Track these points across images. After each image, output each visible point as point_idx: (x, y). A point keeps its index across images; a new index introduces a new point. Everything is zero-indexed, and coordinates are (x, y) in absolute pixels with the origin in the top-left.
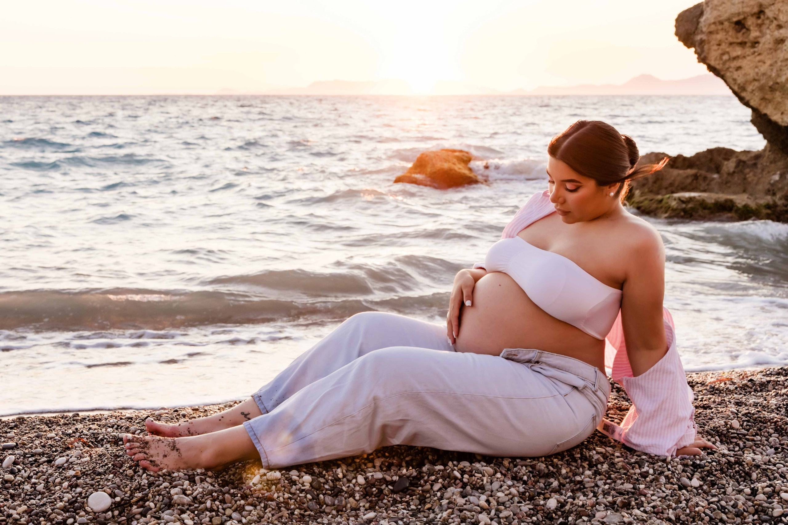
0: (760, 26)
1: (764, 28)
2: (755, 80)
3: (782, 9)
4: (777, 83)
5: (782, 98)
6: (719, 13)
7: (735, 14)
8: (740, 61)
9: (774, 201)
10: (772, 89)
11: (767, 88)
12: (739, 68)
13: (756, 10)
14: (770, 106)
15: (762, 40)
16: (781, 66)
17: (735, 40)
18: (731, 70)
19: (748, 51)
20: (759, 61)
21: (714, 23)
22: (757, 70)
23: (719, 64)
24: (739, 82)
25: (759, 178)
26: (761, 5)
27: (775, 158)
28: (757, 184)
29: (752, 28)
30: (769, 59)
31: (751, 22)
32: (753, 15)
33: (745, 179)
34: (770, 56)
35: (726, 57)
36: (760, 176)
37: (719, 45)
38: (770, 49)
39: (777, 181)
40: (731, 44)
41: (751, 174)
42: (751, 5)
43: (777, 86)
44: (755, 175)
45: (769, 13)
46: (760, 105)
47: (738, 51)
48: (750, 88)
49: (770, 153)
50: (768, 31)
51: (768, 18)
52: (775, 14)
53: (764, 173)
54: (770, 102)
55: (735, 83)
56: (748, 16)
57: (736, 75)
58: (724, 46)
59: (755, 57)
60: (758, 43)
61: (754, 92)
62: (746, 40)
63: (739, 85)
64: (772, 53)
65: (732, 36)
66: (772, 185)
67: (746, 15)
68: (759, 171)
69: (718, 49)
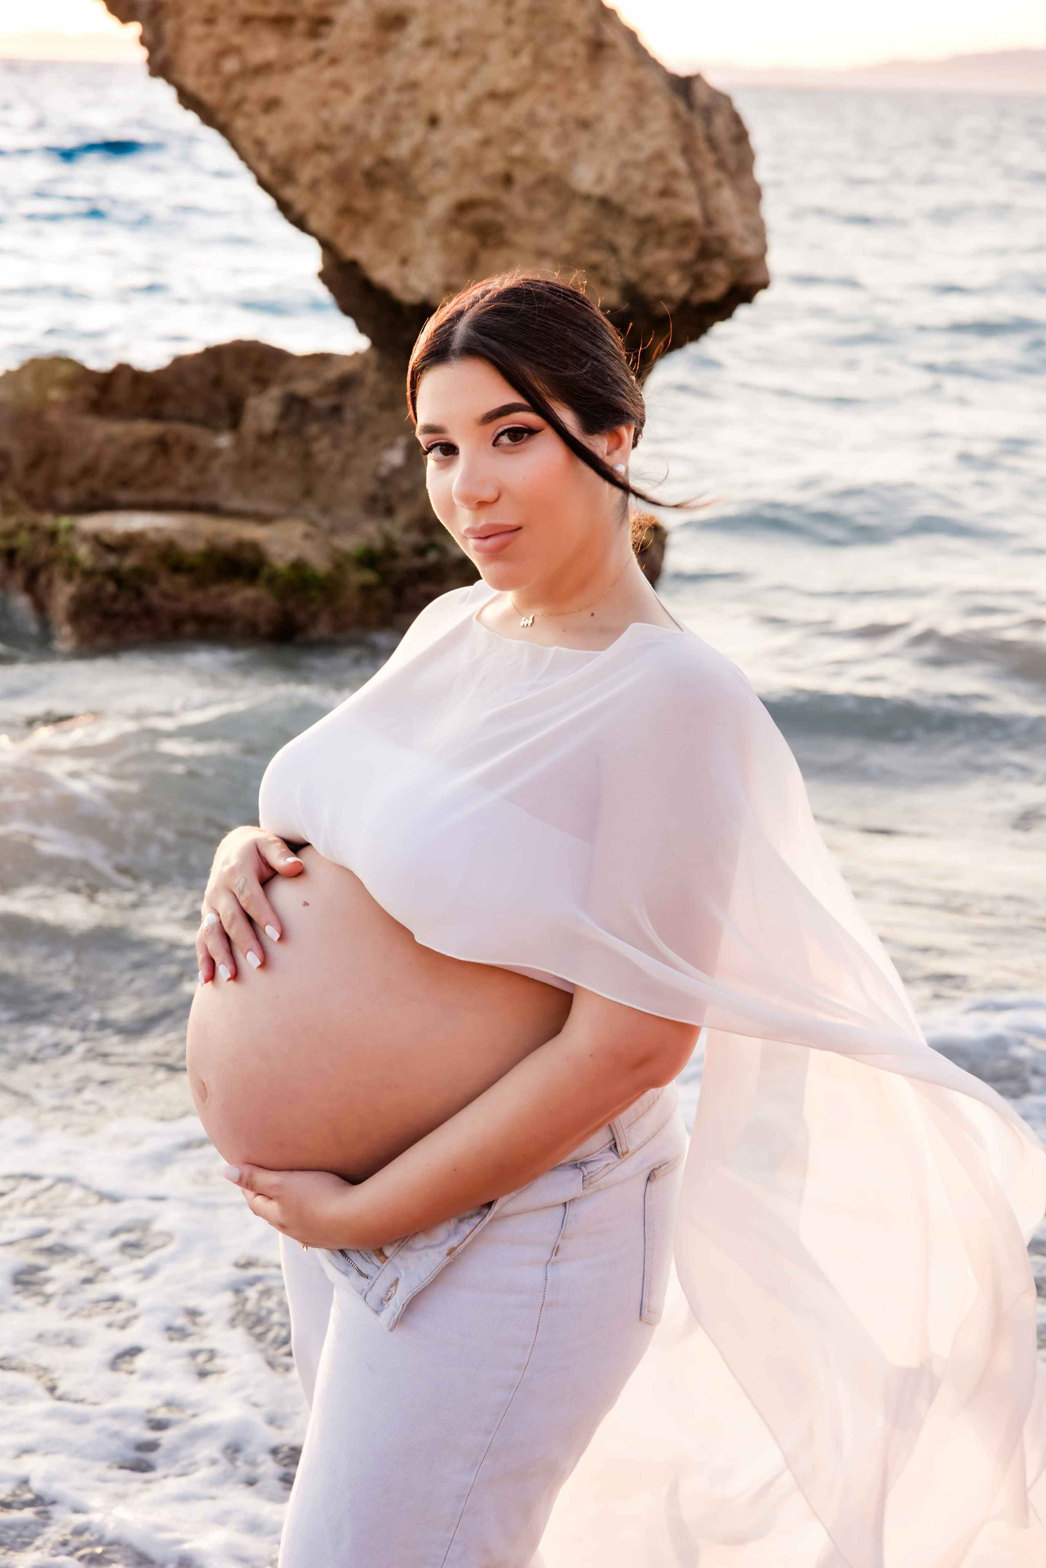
2: (320, 147)
4: (388, 162)
5: (401, 210)
8: (275, 79)
9: (388, 537)
10: (373, 181)
11: (358, 176)
12: (271, 105)
14: (368, 236)
15: (340, 15)
16: (397, 105)
17: (260, 10)
19: (302, 48)
20: (333, 85)
22: (325, 114)
23: (209, 88)
25: (349, 456)
28: (343, 472)
30: (362, 78)
33: (308, 455)
34: (366, 70)
35: (231, 65)
36: (351, 448)
37: (210, 21)
38: (364, 46)
39: (396, 471)
40: (247, 20)
41: (325, 442)
43: (386, 170)
44: (335, 447)
46: (337, 230)
47: (268, 48)
48: (306, 173)
53: (363, 440)
54: (366, 222)
55: (265, 154)
58: (224, 27)
59: (320, 71)
60: (328, 21)
61: (319, 187)
62: (293, 11)
64: (370, 59)
66: (384, 481)
68: (349, 432)
69: (207, 36)
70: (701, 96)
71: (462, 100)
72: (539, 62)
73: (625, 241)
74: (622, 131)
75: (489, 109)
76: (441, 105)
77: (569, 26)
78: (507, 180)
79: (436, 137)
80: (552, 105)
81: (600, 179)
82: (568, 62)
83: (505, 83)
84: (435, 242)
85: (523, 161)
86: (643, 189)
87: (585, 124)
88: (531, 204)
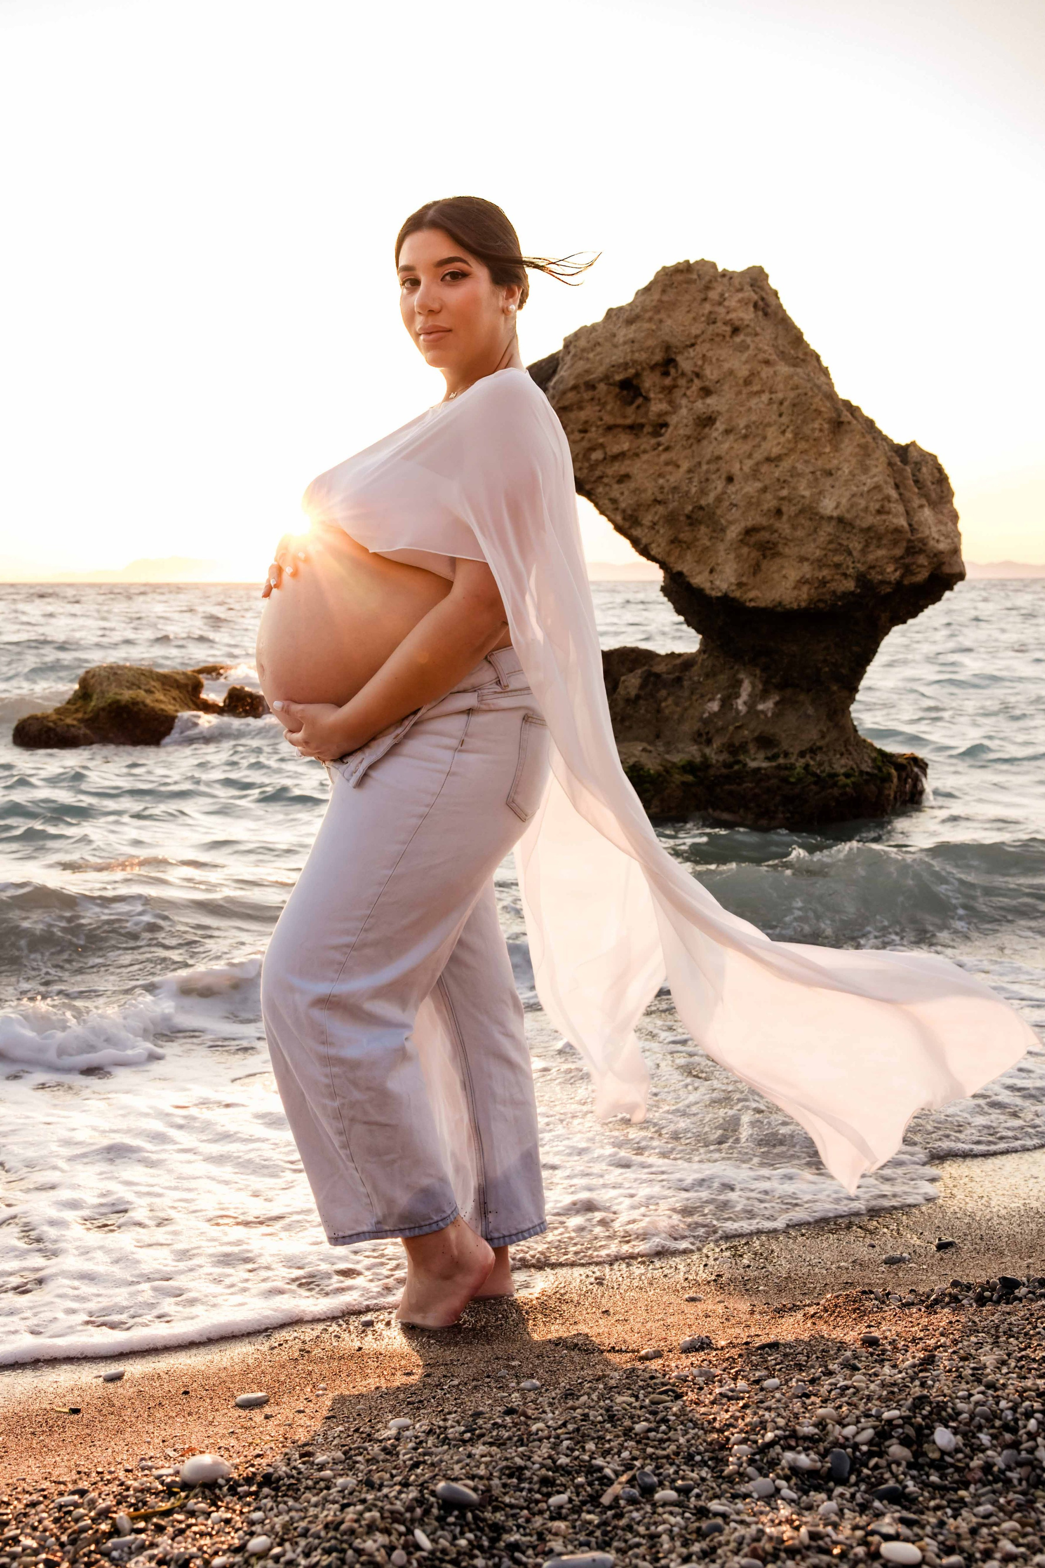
0: (669, 390)
1: (678, 393)
2: (657, 502)
3: (710, 354)
4: (701, 508)
5: (711, 539)
6: (588, 366)
7: (619, 366)
8: (626, 462)
9: (704, 756)
10: (692, 521)
11: (682, 518)
12: (623, 478)
13: (658, 357)
14: (689, 556)
15: (673, 420)
16: (708, 471)
17: (620, 421)
18: (606, 480)
19: (646, 442)
20: (667, 464)
21: (576, 387)
22: (661, 481)
24: (622, 506)
25: (686, 709)
26: (668, 348)
27: (714, 666)
28: (680, 720)
29: (652, 395)
30: (686, 457)
31: (649, 381)
32: (653, 368)
33: (659, 711)
34: (688, 452)
35: (597, 455)
36: (687, 704)
37: (584, 430)
38: (688, 437)
39: (715, 714)
40: (609, 428)
41: (670, 701)
42: (648, 348)
43: (701, 513)
44: (677, 704)
45: (685, 364)
46: (669, 554)
47: (624, 443)
48: (646, 519)
49: (705, 656)
50: (684, 402)
51: (683, 374)
52: (696, 365)
53: (694, 698)
54: (688, 548)
55: (617, 509)
56: (643, 369)
57: (616, 491)
58: (594, 433)
59: (659, 455)
60: (665, 425)
61: (657, 527)
62: (643, 421)
63: (625, 511)
64: (691, 445)
65: (611, 413)
66: (706, 722)
67: (639, 368)
68: (686, 694)
69: (583, 439)
70: (913, 455)
71: (749, 464)
72: (798, 436)
73: (856, 545)
74: (853, 474)
75: (764, 468)
76: (736, 468)
77: (818, 412)
78: (779, 512)
79: (731, 489)
80: (807, 462)
81: (837, 507)
82: (817, 434)
83: (776, 451)
84: (732, 556)
85: (788, 499)
86: (866, 510)
87: (830, 474)
88: (794, 527)
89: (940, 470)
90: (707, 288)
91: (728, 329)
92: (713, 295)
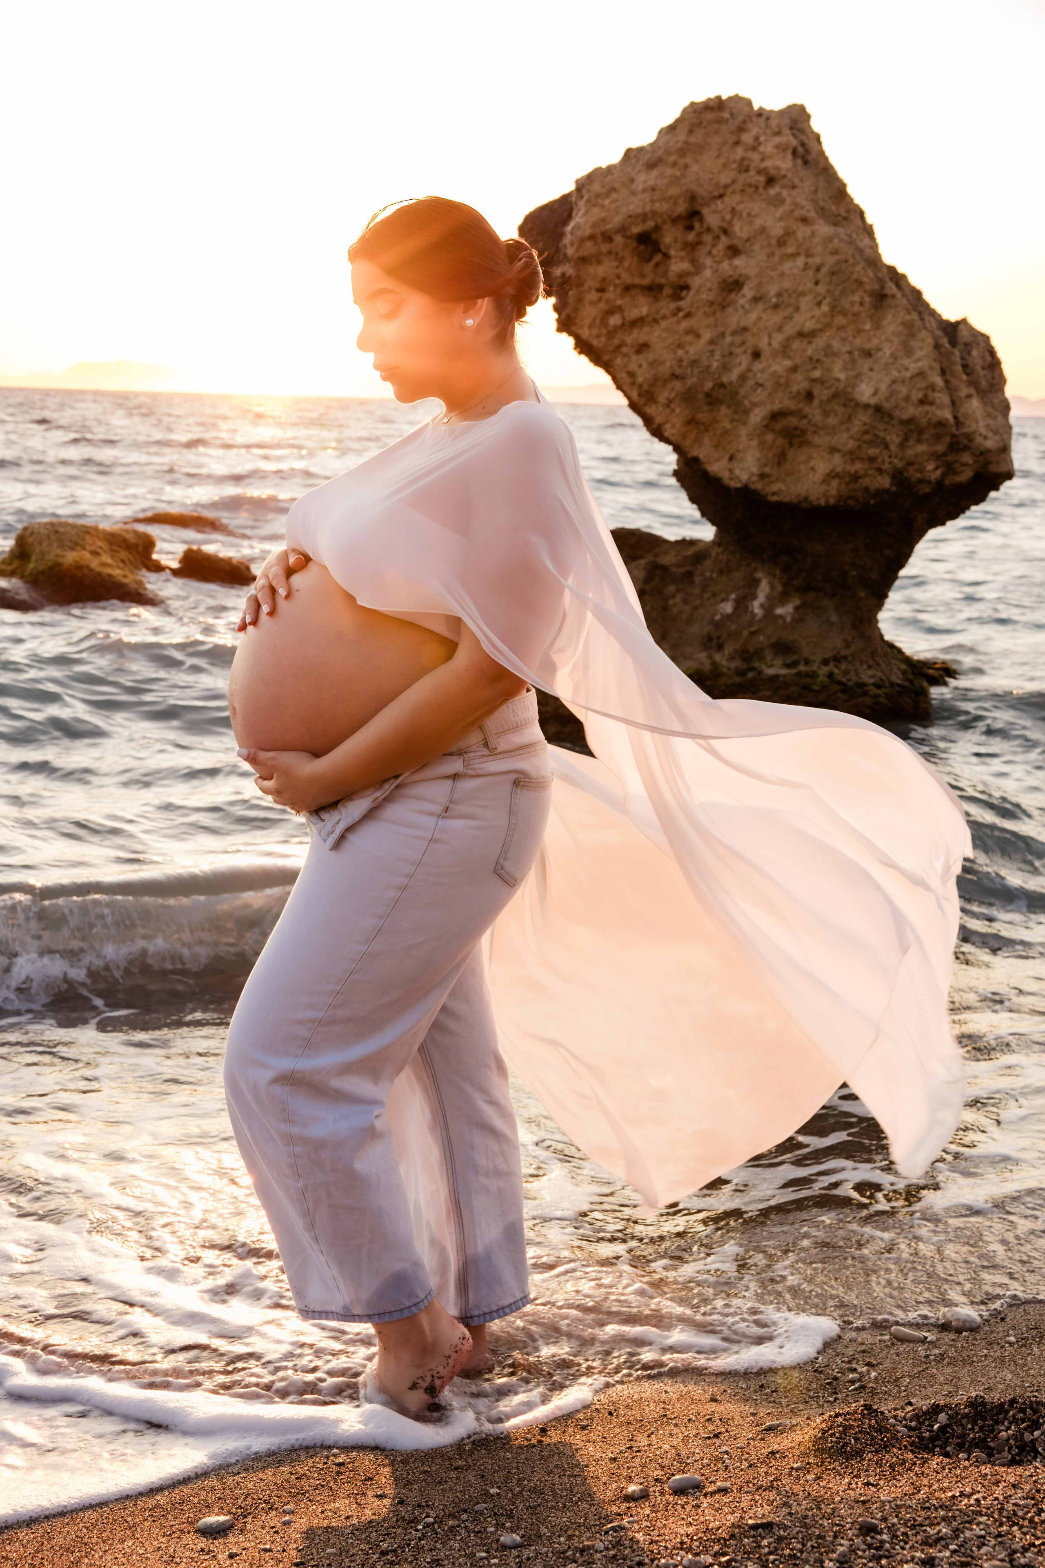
0: (692, 248)
1: (702, 251)
2: (675, 376)
3: (740, 207)
4: (722, 386)
5: (732, 421)
6: (603, 214)
7: (637, 217)
8: (646, 329)
9: (714, 663)
10: (712, 400)
11: (701, 396)
12: (642, 348)
13: (681, 208)
14: (707, 441)
15: (695, 282)
16: (732, 344)
17: (638, 281)
18: (624, 350)
19: (666, 306)
20: (687, 332)
21: (592, 237)
22: (680, 352)
23: (598, 336)
24: (640, 380)
25: (696, 608)
26: (692, 198)
27: (728, 561)
28: (689, 621)
29: (673, 252)
30: (708, 326)
31: (669, 237)
32: (675, 221)
33: (666, 608)
34: (711, 320)
35: (615, 320)
36: (697, 603)
37: (602, 290)
38: (712, 303)
39: (728, 617)
40: (628, 288)
41: (678, 598)
42: (670, 198)
43: (722, 391)
44: (685, 602)
45: (712, 219)
46: (684, 436)
47: (642, 307)
48: (663, 396)
49: (720, 550)
50: (708, 262)
51: (709, 230)
52: (723, 220)
53: (706, 596)
54: (706, 430)
55: (634, 383)
56: (664, 222)
57: (634, 362)
58: (611, 293)
59: (678, 323)
60: (686, 287)
61: (672, 405)
62: (662, 281)
63: (641, 386)
64: (715, 313)
65: (629, 270)
66: (717, 625)
67: (659, 220)
68: (697, 591)
69: (600, 299)
70: (964, 333)
71: (778, 339)
72: (835, 309)
73: (894, 438)
74: (894, 357)
75: (796, 345)
76: (763, 343)
77: (859, 283)
78: (809, 396)
79: (758, 366)
80: (844, 340)
81: (875, 393)
82: (857, 308)
83: (809, 325)
84: (754, 443)
85: (820, 381)
86: (907, 399)
87: (868, 354)
88: (826, 414)
89: (992, 352)
90: (741, 129)
91: (762, 179)
92: (747, 138)
